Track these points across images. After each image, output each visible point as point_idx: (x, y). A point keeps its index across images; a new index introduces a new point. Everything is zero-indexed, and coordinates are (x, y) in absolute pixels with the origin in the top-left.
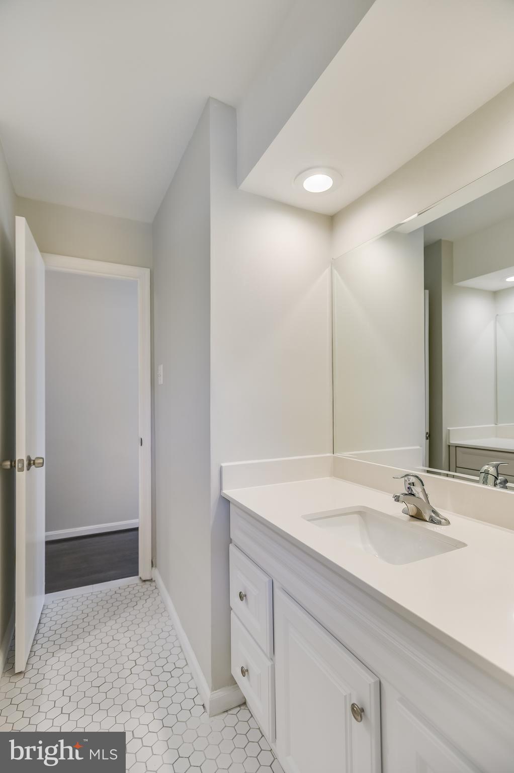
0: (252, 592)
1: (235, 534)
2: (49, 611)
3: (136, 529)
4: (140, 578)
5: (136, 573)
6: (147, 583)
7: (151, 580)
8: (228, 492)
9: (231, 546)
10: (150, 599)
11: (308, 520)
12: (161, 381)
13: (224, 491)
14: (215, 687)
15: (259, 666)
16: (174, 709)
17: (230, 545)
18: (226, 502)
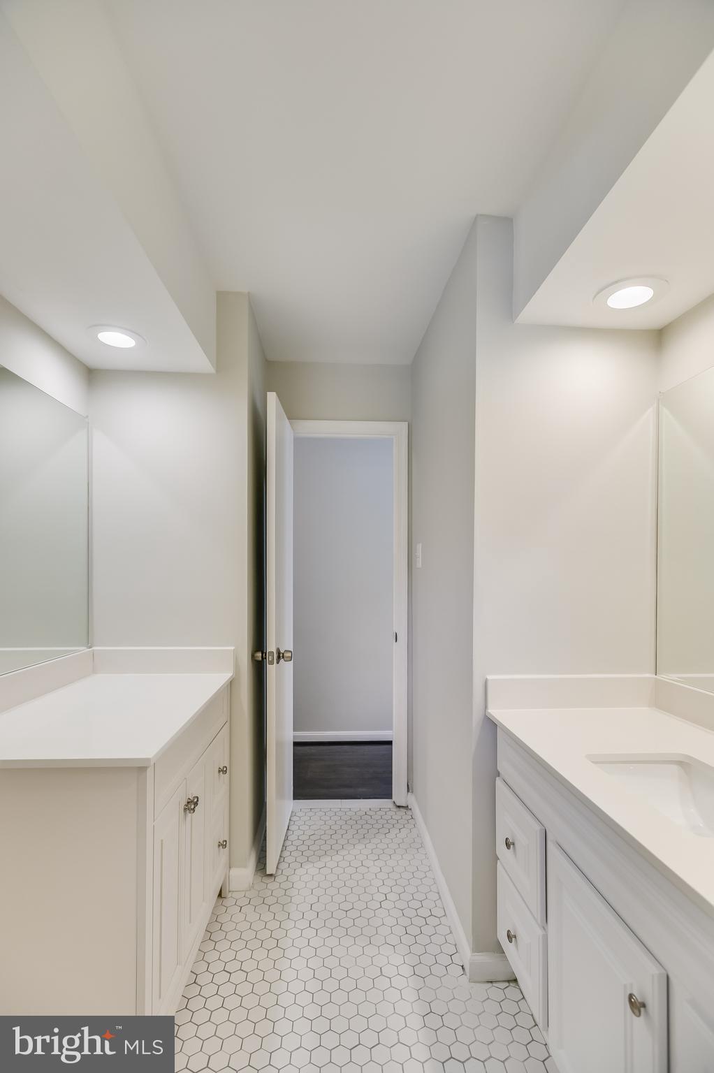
0: (521, 840)
1: (503, 766)
2: (297, 818)
3: (390, 743)
4: (394, 803)
5: (388, 795)
6: (401, 809)
7: (406, 807)
8: (495, 712)
9: (499, 782)
10: (404, 829)
11: (593, 762)
12: (419, 563)
13: (489, 711)
14: (478, 948)
15: (529, 933)
16: (428, 960)
17: (497, 778)
18: (491, 726)
